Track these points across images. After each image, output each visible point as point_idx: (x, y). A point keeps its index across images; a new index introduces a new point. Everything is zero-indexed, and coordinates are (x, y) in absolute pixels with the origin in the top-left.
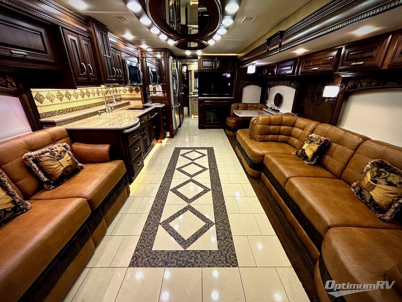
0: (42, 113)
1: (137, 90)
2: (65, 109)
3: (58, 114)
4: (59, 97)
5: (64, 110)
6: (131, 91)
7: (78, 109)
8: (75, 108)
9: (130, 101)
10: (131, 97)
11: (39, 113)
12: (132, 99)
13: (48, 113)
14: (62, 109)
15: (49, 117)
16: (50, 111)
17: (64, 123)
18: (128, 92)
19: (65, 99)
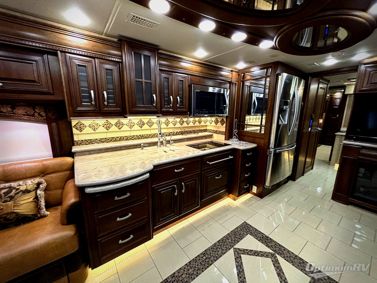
0: (78, 140)
1: (222, 122)
2: (110, 138)
3: (98, 142)
4: (105, 126)
5: (108, 139)
6: (216, 122)
7: (129, 139)
8: (125, 138)
9: (214, 134)
10: (215, 129)
11: (75, 140)
12: (216, 132)
13: (85, 140)
14: (106, 137)
15: (86, 144)
16: (89, 139)
17: (88, 153)
18: (213, 124)
19: (114, 128)
